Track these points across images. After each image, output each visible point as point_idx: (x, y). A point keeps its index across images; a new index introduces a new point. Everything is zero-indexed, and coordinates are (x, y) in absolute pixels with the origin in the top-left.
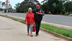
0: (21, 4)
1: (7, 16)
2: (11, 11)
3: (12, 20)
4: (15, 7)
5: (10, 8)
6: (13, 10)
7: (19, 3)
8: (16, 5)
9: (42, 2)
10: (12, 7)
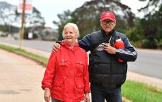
0: (74, 13)
1: (23, 51)
2: (42, 36)
3: (34, 63)
4: (55, 23)
5: (39, 24)
6: (47, 33)
7: (69, 11)
8: (59, 16)
9: (139, 11)
10: (44, 24)
